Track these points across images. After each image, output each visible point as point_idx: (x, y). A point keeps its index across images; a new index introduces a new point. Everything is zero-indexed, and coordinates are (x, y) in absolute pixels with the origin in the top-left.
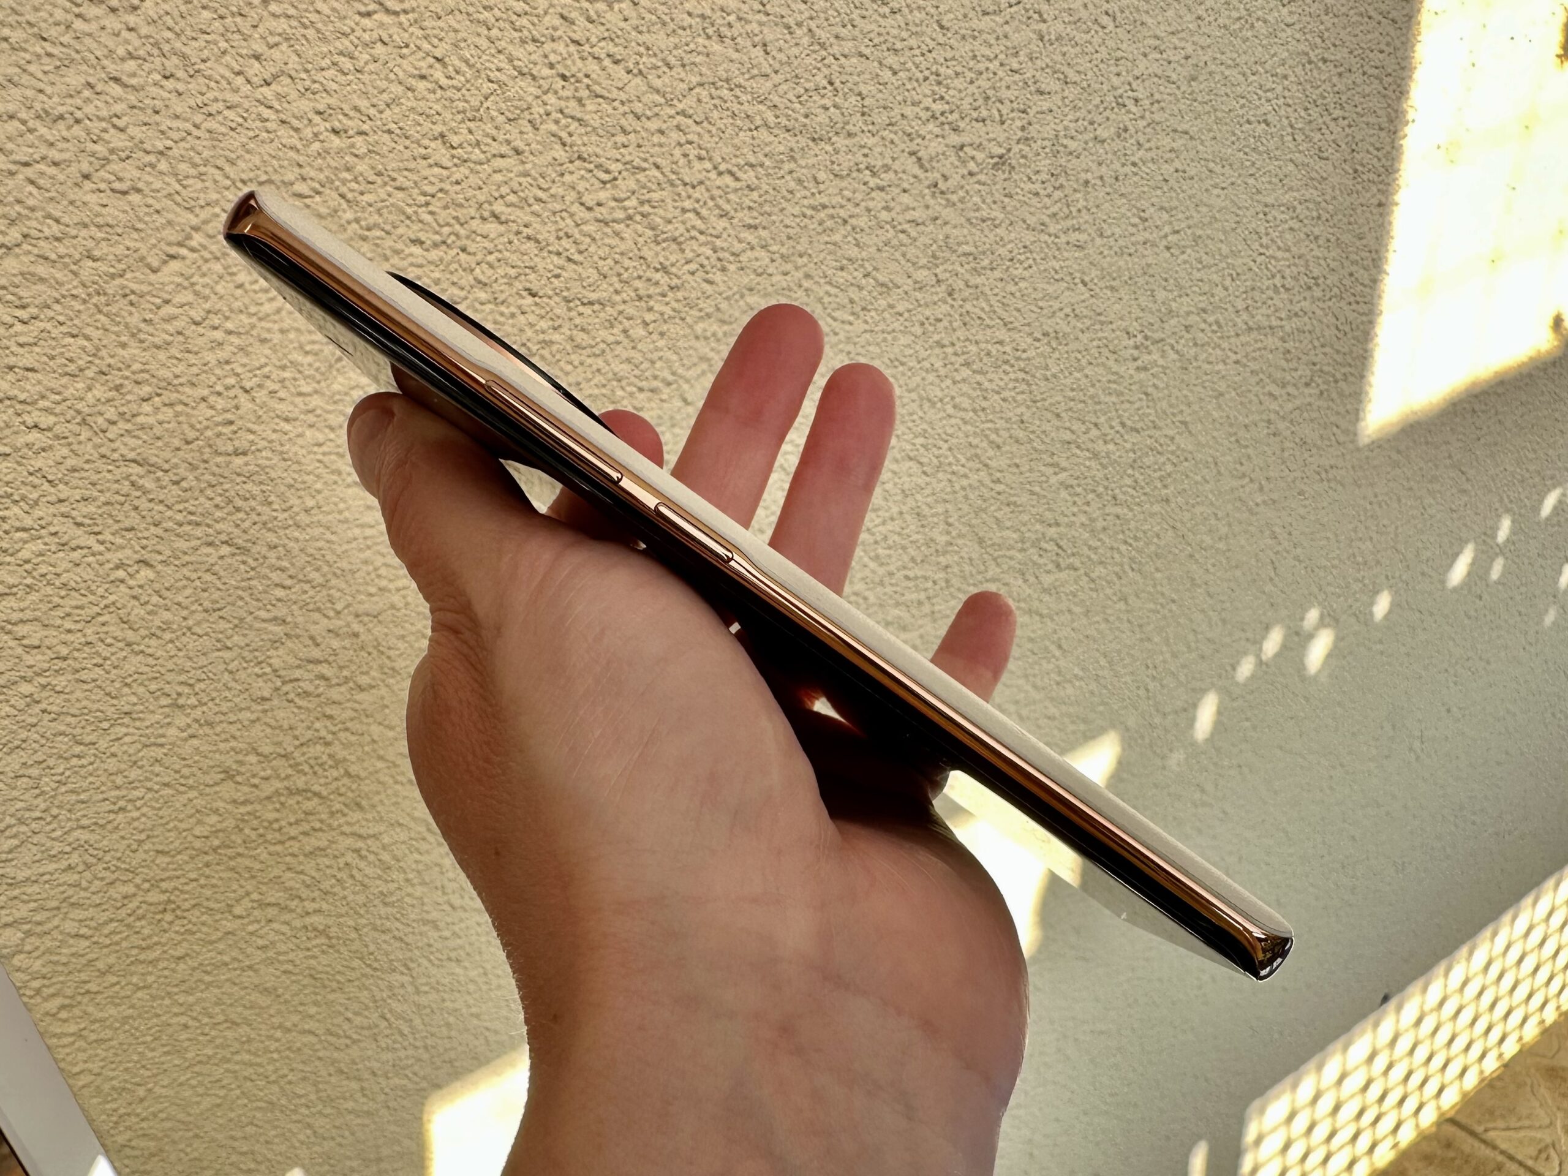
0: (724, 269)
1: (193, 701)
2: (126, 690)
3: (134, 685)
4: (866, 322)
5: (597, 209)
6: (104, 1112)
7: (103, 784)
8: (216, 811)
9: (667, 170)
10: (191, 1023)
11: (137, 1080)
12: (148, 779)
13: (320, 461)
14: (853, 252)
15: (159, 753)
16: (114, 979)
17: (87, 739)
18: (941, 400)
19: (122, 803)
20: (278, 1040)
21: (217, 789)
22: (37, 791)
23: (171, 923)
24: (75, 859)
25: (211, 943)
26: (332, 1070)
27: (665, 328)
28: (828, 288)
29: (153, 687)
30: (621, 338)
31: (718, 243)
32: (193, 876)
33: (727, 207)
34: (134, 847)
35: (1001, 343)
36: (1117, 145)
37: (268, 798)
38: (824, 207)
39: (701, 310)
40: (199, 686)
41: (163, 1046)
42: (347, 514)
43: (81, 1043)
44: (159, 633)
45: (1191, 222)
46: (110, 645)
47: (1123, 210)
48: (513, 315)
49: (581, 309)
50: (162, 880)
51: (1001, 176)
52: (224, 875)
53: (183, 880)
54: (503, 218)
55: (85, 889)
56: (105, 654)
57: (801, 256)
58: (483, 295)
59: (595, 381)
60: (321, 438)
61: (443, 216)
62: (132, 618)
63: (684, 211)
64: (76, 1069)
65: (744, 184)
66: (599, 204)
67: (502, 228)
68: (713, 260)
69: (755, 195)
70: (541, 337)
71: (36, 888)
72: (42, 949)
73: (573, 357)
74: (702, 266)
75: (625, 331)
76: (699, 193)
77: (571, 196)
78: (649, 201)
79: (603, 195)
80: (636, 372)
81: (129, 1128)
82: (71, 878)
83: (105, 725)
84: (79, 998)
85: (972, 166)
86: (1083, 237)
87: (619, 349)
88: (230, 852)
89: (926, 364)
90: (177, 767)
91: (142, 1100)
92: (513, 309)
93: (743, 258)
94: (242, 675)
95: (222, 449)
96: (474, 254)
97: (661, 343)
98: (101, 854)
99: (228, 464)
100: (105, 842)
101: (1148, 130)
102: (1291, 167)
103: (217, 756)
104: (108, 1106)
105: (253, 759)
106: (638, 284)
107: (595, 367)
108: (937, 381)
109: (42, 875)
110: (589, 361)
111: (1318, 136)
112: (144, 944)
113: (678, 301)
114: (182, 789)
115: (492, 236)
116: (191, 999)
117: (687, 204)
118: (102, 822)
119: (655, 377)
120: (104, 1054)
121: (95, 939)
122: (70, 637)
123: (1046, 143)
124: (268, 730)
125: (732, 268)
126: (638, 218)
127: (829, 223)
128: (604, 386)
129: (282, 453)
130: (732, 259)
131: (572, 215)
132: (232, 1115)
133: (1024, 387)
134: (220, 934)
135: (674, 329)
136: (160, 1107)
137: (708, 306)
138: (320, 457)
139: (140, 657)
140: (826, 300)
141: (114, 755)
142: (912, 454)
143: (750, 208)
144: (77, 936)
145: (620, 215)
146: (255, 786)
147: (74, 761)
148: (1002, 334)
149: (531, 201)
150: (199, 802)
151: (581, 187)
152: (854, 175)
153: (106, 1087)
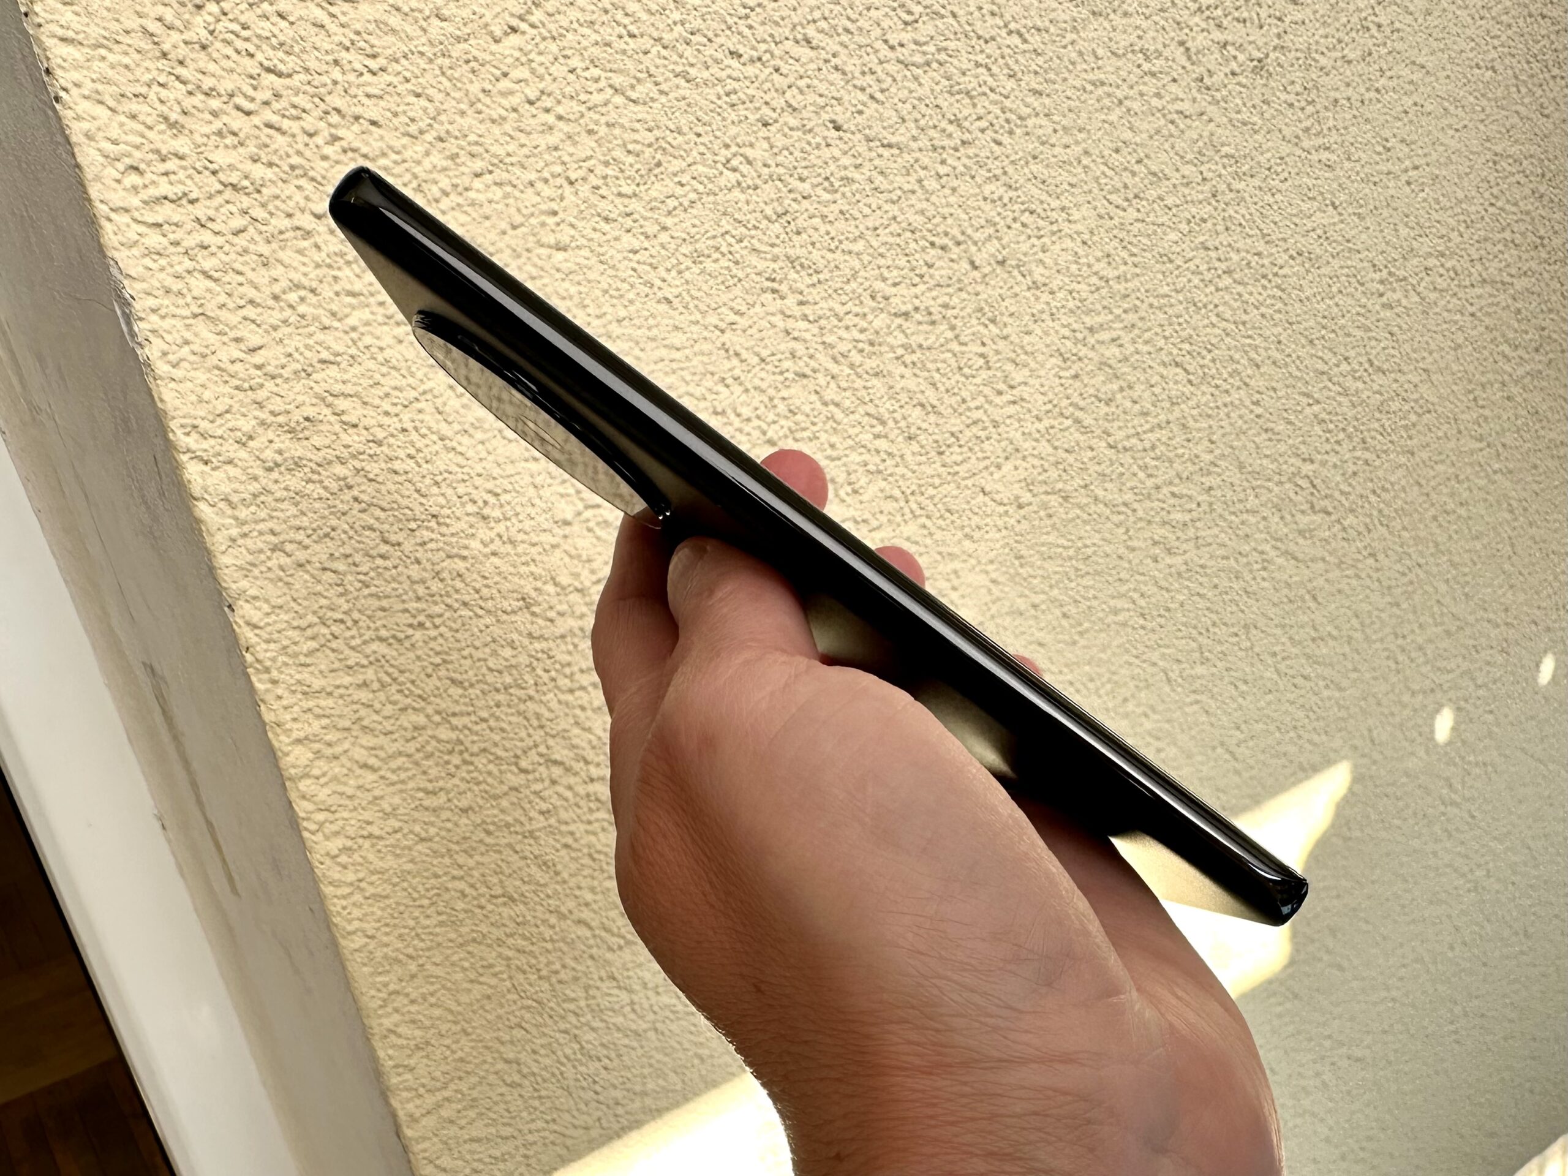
0: (1011, 133)
1: (497, 513)
2: (435, 490)
3: (443, 485)
4: (1138, 210)
5: (899, 49)
6: (374, 984)
7: (406, 593)
8: (512, 645)
9: (963, 20)
10: (468, 890)
11: (410, 951)
12: (448, 595)
13: (634, 270)
14: (1128, 135)
15: (460, 565)
16: (397, 824)
17: (393, 538)
18: (1205, 306)
19: (421, 618)
20: (552, 927)
21: (513, 618)
22: (340, 589)
23: (457, 767)
24: (370, 674)
25: (496, 797)
26: (603, 974)
27: (955, 183)
28: (1106, 169)
29: (461, 490)
30: (916, 187)
31: (1007, 103)
32: (484, 714)
33: (1016, 68)
34: (429, 670)
35: (1259, 254)
36: (1361, 67)
37: (563, 637)
38: (1103, 84)
39: (989, 171)
40: (504, 498)
41: (439, 914)
42: (655, 331)
43: (358, 897)
44: (471, 431)
45: (1428, 160)
46: (423, 436)
47: (1369, 136)
48: (818, 147)
49: (881, 150)
50: (454, 714)
51: (1260, 82)
52: (514, 719)
53: (473, 718)
54: (814, 43)
55: (377, 712)
56: (419, 445)
57: (1080, 131)
58: (793, 122)
59: (891, 229)
60: (636, 245)
61: (761, 31)
62: (447, 409)
63: (978, 65)
64: (350, 928)
65: (1031, 48)
66: (902, 45)
67: (812, 54)
68: (1002, 121)
69: (1040, 60)
70: (843, 173)
71: (330, 702)
72: (330, 774)
73: (870, 200)
74: (992, 125)
75: (920, 181)
76: (990, 48)
77: (877, 32)
78: (946, 49)
79: (906, 37)
80: (929, 226)
81: (396, 1010)
82: (364, 695)
83: (413, 525)
84: (360, 841)
85: (1234, 65)
86: (1334, 157)
87: (913, 200)
88: (521, 693)
89: (1191, 265)
90: (477, 586)
91: (413, 977)
92: (818, 140)
93: (1030, 122)
94: (546, 493)
95: (545, 240)
96: (786, 76)
97: (952, 199)
98: (396, 674)
99: (550, 257)
100: (402, 660)
101: (1390, 59)
102: (1515, 120)
103: (516, 579)
104: (379, 979)
105: (550, 588)
106: (932, 133)
107: (890, 215)
108: (1202, 285)
109: (338, 687)
110: (886, 207)
111: (1539, 92)
112: (430, 786)
113: (969, 157)
114: (480, 612)
115: (803, 60)
116: (471, 862)
117: (981, 58)
118: (401, 636)
119: (946, 234)
120: (379, 913)
121: (382, 773)
122: (386, 420)
123: (1301, 55)
124: (567, 559)
125: (1018, 131)
126: (935, 65)
127: (1107, 102)
128: (899, 235)
129: (599, 255)
130: (1019, 122)
131: (876, 51)
132: (501, 1012)
133: (1279, 305)
134: (505, 788)
135: (966, 187)
136: (432, 988)
137: (995, 167)
138: (636, 266)
139: (451, 455)
140: (1103, 181)
141: (418, 562)
142: (1178, 359)
143: (1036, 73)
144: (365, 766)
145: (919, 59)
146: (552, 621)
147: (379, 562)
148: (1261, 246)
149: (840, 30)
150: (497, 631)
151: (886, 24)
152: (1130, 55)
153: (379, 954)
